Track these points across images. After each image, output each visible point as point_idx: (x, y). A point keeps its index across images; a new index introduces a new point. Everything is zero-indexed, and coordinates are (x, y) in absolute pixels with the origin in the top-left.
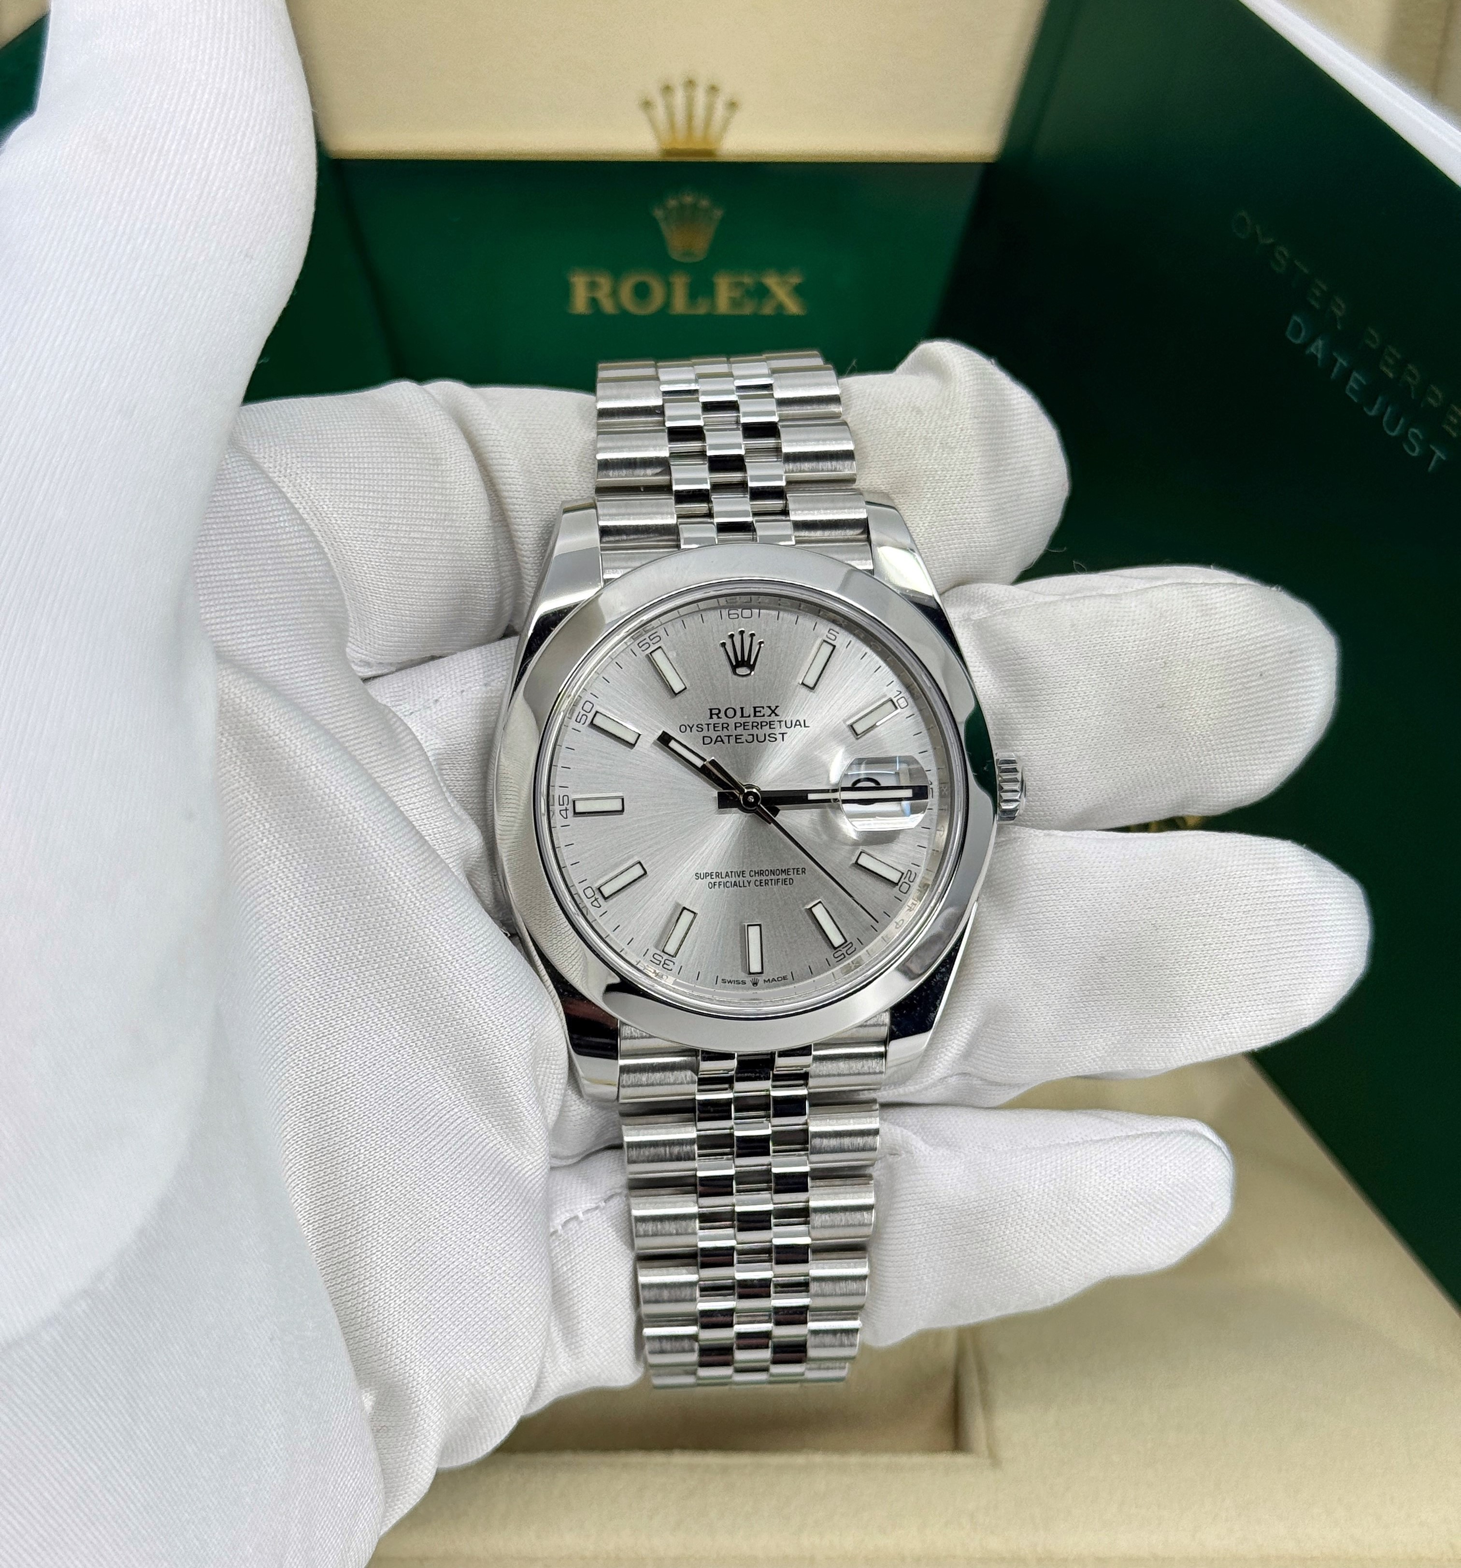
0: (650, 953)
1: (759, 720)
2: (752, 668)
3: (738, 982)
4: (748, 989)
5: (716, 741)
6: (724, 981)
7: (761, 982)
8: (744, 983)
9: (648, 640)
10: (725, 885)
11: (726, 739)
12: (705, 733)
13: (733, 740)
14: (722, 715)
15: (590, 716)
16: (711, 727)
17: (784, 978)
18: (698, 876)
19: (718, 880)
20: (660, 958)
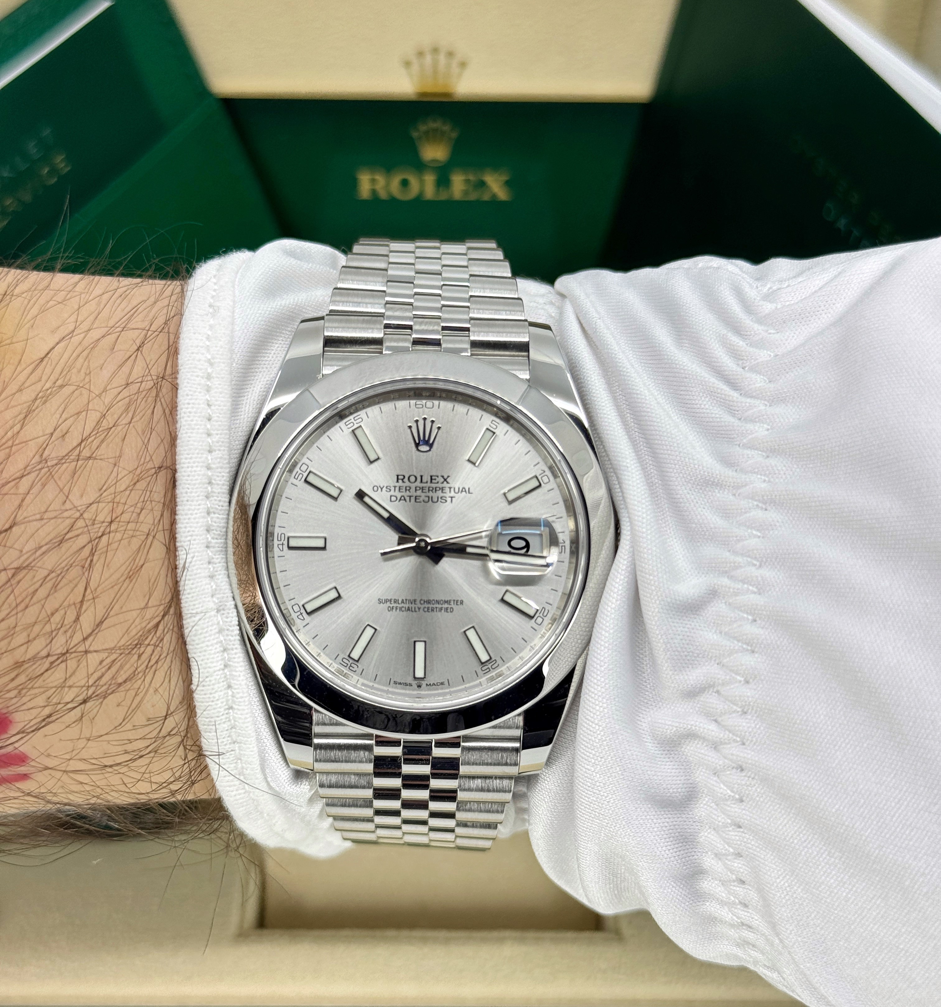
0: (340, 658)
1: (434, 485)
2: (431, 446)
3: (406, 684)
4: (414, 690)
5: (400, 499)
6: (395, 683)
7: (424, 685)
8: (411, 685)
9: (353, 420)
10: (401, 609)
11: (408, 499)
12: (392, 493)
13: (413, 499)
14: (406, 480)
15: (305, 475)
16: (397, 489)
17: (442, 684)
18: (380, 601)
19: (395, 605)
20: (347, 662)
